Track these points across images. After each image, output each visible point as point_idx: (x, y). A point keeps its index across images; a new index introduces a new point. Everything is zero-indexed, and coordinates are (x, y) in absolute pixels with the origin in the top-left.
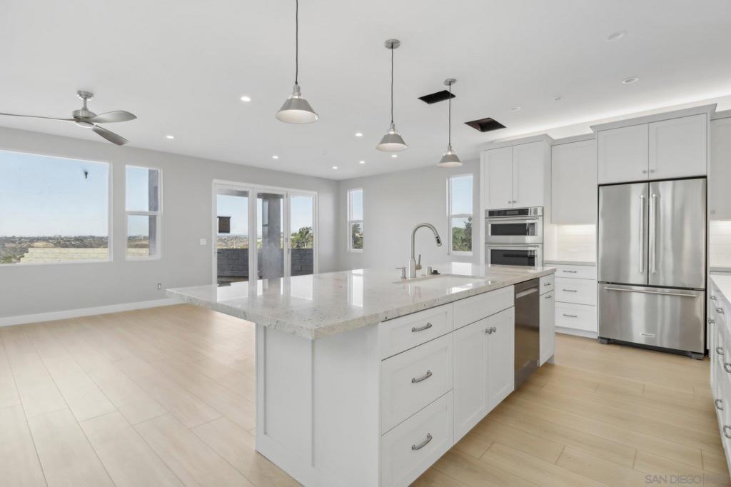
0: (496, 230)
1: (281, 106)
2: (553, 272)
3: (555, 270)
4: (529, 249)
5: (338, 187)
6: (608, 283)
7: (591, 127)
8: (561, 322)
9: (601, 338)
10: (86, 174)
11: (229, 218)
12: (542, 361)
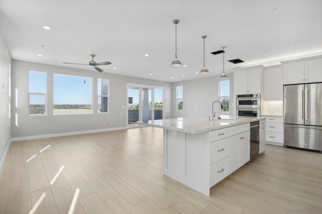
0: (241, 103)
1: (171, 63)
2: (265, 119)
3: (266, 118)
4: (254, 110)
5: (173, 85)
6: (288, 124)
7: (280, 62)
8: (268, 139)
9: (284, 146)
10: (85, 82)
11: (132, 98)
12: (260, 152)
